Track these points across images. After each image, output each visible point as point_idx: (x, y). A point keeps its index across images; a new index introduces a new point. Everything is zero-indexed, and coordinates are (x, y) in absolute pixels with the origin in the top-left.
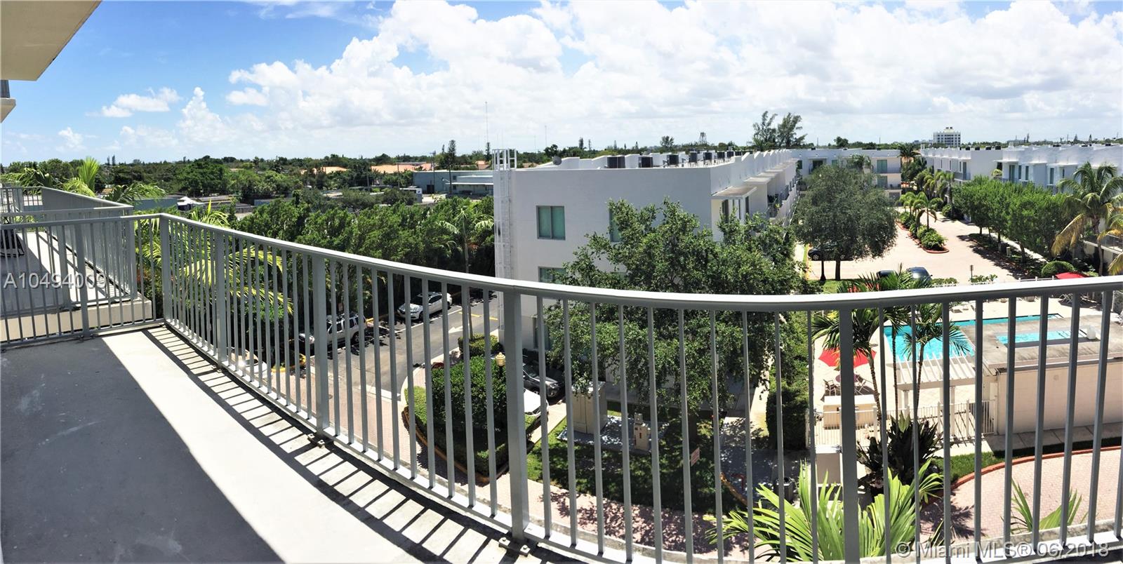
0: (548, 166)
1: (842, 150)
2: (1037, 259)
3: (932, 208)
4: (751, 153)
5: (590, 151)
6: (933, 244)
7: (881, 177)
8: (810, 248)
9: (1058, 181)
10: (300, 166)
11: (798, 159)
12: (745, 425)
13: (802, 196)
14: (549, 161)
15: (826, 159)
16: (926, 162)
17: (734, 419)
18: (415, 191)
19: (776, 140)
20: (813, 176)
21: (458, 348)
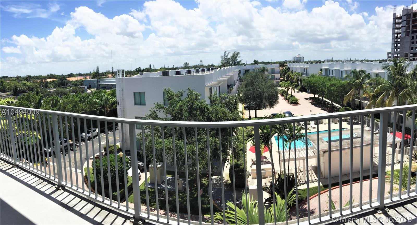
0: (138, 76)
1: (256, 65)
2: (338, 107)
3: (293, 87)
4: (221, 68)
5: (154, 69)
6: (294, 102)
7: (273, 75)
8: (245, 105)
9: (344, 76)
10: (37, 79)
11: (239, 70)
12: (221, 179)
13: (241, 84)
14: (137, 74)
15: (250, 69)
16: (290, 69)
17: (217, 177)
18: (84, 88)
19: (230, 63)
20: (245, 76)
21: (104, 151)
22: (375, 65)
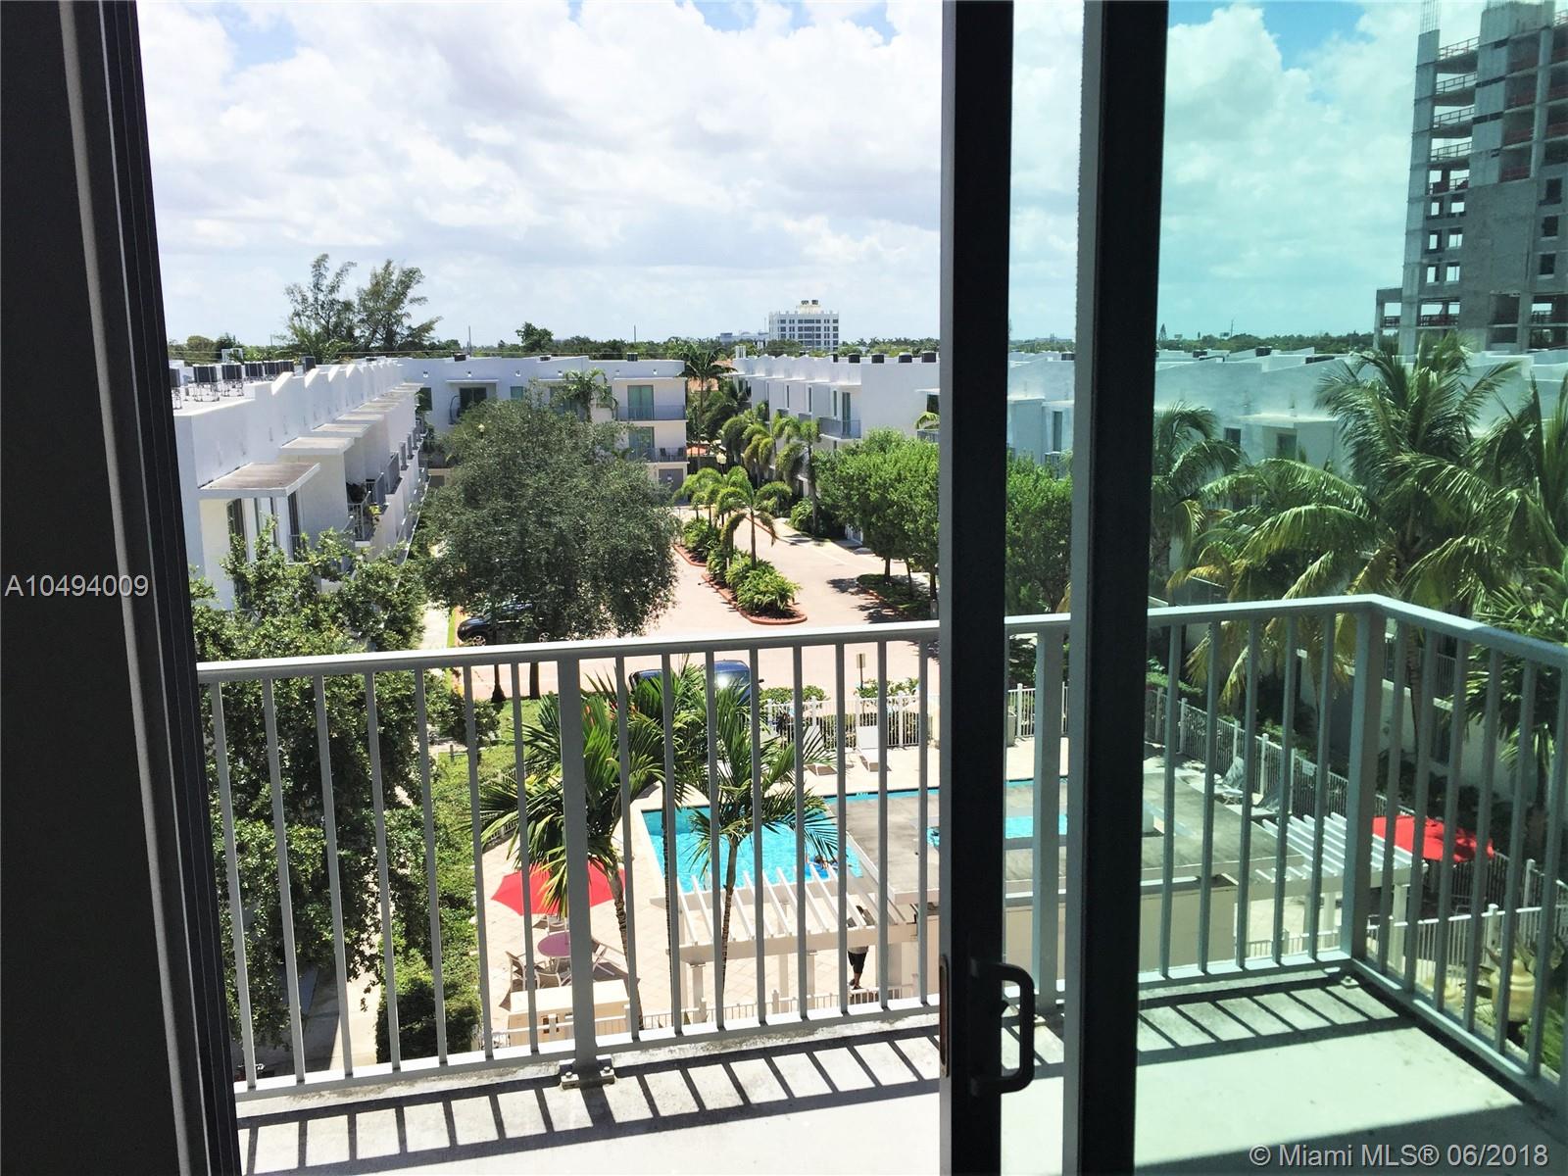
1: (538, 358)
3: (764, 509)
4: (293, 370)
6: (766, 599)
7: (642, 430)
8: (466, 617)
11: (420, 386)
13: (437, 482)
15: (494, 384)
16: (749, 391)
19: (357, 333)
20: (461, 428)
22: (1272, 378)
